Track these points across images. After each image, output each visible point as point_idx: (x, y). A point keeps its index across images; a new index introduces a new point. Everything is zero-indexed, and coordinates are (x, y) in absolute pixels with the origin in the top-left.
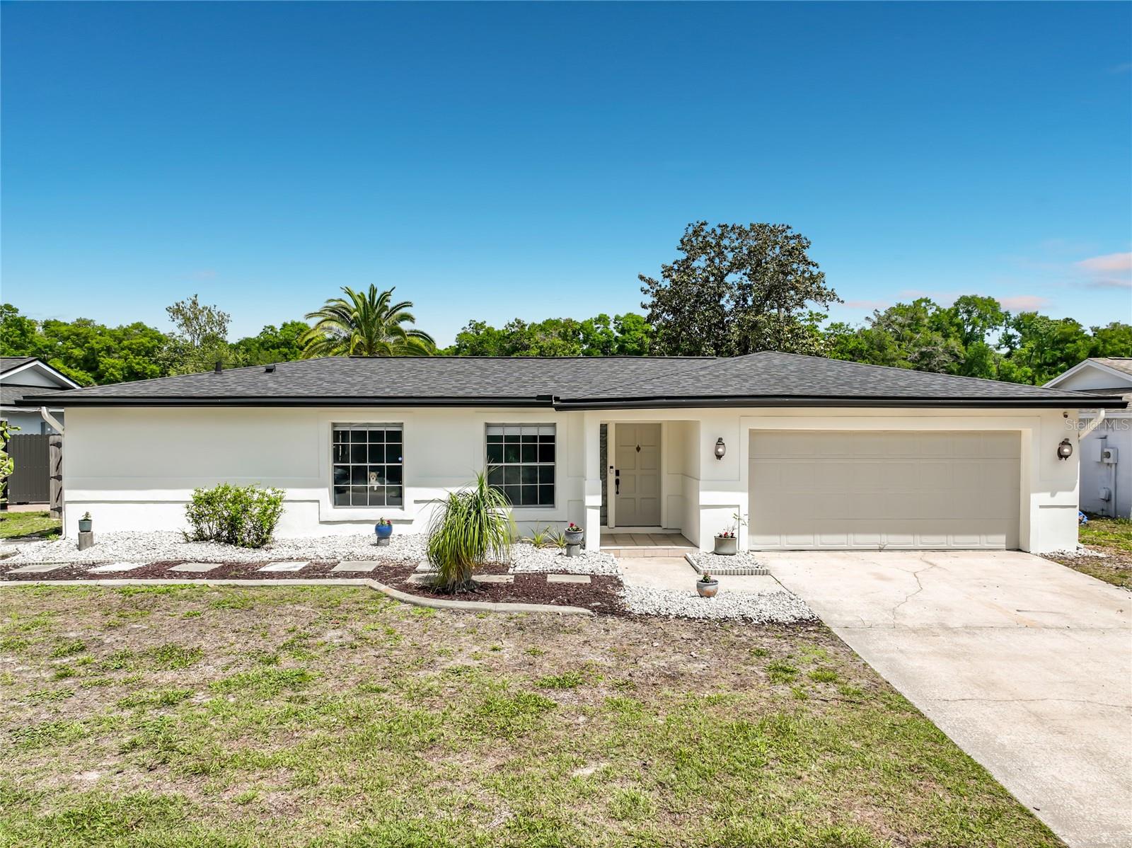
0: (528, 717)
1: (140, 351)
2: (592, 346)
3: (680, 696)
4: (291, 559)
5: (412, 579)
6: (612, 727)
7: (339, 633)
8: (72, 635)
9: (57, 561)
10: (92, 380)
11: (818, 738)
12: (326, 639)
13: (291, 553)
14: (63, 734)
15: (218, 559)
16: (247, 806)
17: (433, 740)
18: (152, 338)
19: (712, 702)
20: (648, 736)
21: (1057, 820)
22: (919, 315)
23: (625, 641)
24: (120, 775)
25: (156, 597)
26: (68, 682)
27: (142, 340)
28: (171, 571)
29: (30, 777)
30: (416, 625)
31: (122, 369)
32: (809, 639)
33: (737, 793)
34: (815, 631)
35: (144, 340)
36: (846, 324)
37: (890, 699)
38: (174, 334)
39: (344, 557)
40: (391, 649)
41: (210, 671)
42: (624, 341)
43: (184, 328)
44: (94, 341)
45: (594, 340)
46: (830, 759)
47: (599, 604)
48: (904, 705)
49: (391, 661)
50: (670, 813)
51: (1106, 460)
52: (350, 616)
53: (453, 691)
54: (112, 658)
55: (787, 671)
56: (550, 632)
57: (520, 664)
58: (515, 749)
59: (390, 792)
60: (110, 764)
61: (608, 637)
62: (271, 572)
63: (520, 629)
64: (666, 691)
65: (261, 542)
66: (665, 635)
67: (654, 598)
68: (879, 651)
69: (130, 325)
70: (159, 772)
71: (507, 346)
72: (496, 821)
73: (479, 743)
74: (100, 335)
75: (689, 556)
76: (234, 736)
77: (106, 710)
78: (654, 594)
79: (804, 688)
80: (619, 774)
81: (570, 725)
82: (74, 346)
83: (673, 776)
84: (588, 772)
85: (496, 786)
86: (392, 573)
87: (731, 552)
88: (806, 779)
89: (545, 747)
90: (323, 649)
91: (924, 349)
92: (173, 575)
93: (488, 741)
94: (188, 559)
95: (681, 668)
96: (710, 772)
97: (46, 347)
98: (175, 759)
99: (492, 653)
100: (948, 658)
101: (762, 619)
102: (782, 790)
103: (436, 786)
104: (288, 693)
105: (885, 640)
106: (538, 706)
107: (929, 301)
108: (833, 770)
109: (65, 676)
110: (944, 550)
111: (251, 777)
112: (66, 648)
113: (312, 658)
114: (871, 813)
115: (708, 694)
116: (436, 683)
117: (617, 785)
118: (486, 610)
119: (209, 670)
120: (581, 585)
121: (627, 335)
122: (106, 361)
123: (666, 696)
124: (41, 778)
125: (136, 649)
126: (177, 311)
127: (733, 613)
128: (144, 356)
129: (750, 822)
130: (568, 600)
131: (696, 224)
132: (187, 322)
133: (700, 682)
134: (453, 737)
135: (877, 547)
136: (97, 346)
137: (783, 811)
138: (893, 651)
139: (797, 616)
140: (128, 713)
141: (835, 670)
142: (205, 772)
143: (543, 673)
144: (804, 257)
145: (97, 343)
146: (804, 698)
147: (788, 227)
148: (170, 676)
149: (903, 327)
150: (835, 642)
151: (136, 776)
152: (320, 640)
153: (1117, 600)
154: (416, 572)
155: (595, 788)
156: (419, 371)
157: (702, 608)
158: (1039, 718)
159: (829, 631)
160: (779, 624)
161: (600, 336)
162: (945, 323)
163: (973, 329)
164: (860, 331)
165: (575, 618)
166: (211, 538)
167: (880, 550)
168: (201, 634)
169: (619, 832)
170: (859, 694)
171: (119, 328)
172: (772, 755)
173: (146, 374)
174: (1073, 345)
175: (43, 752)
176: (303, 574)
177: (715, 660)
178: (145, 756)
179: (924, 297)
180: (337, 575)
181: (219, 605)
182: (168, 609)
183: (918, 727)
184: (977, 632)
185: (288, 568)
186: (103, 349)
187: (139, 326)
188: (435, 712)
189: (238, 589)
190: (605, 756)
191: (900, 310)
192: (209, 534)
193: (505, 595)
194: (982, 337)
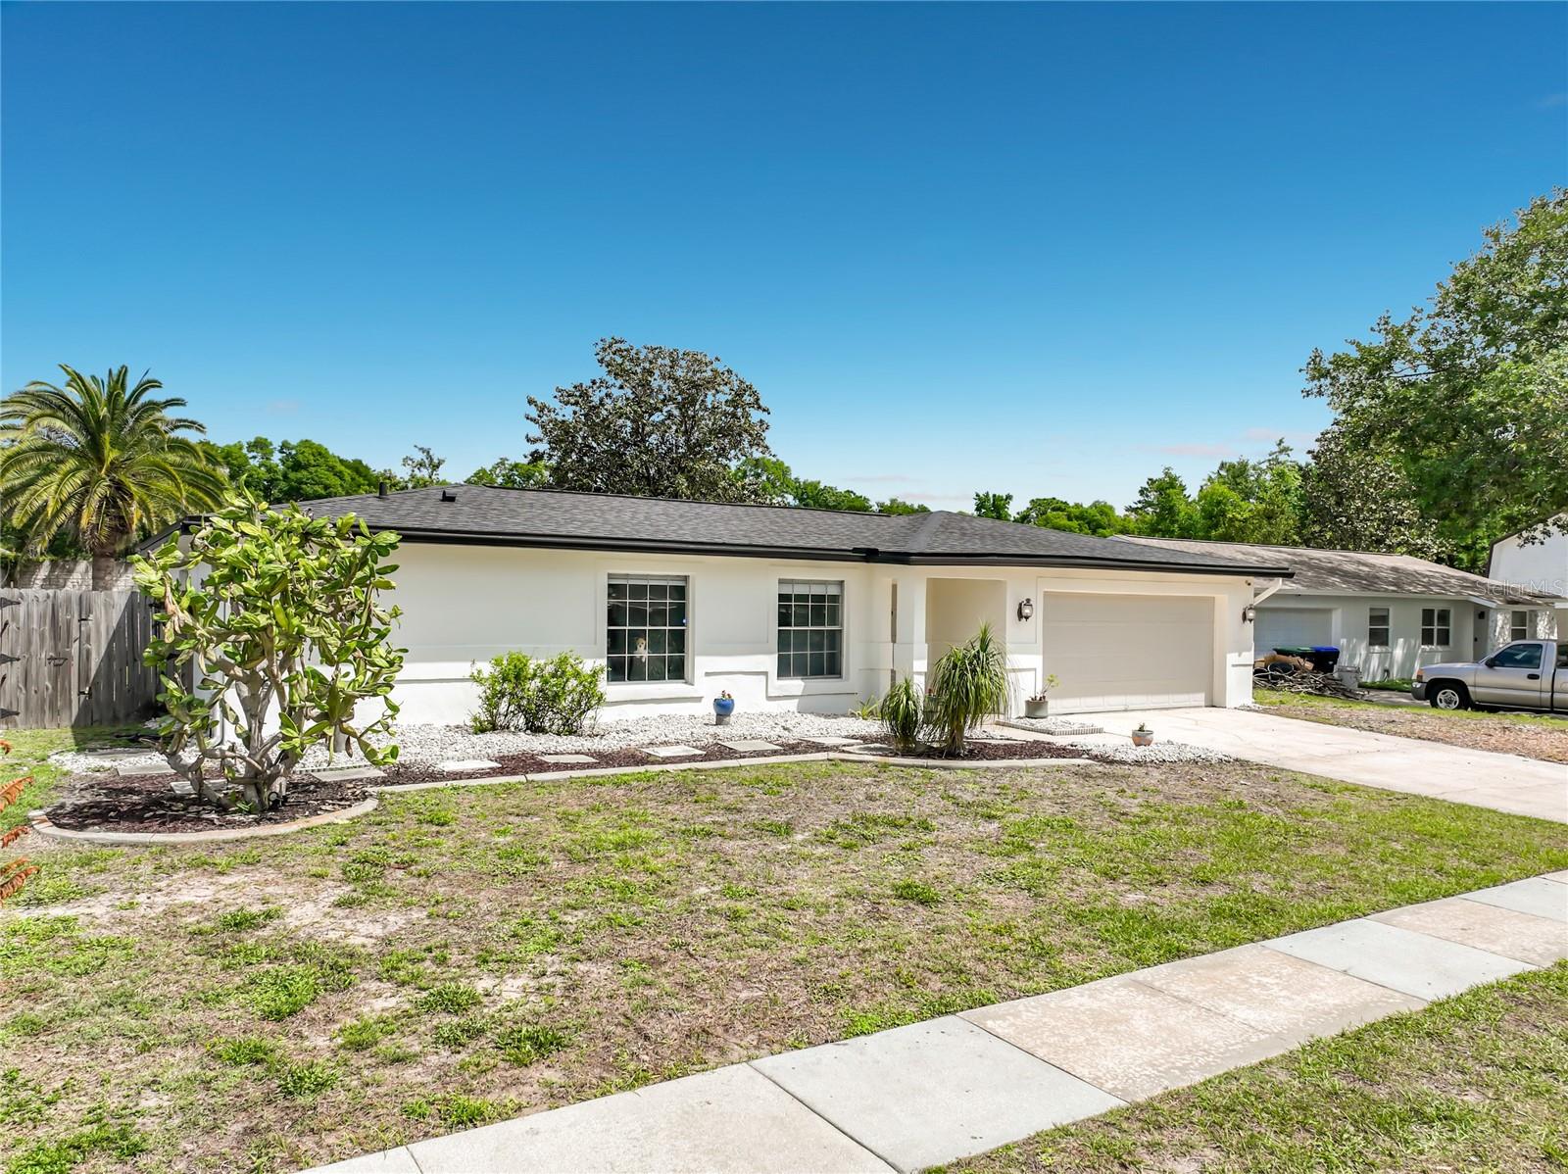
185: (684, 751)
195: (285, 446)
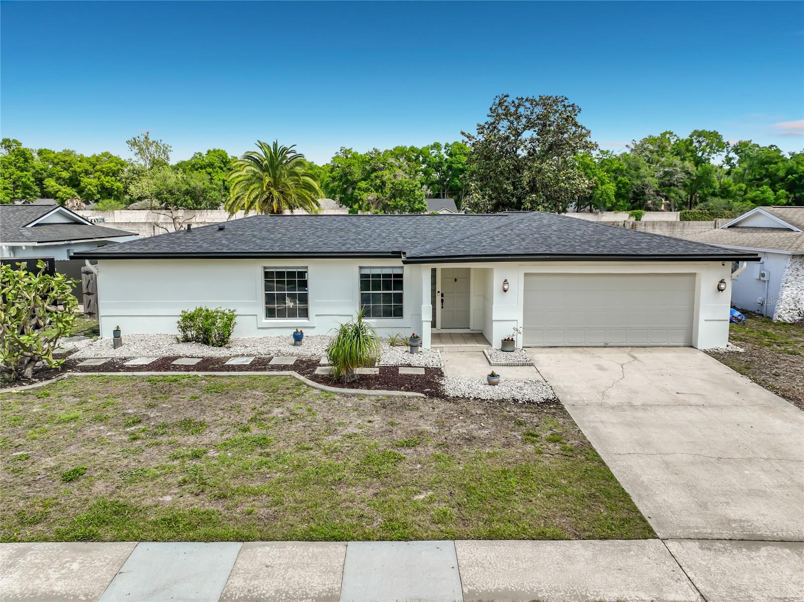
0: (390, 465)
1: (109, 173)
2: (429, 166)
3: (472, 451)
4: (243, 355)
5: (319, 371)
6: (434, 471)
7: (280, 410)
8: (130, 411)
9: (103, 357)
10: (76, 194)
11: (544, 478)
12: (274, 414)
13: (242, 351)
14: (147, 475)
15: (200, 355)
16: (250, 516)
17: (340, 479)
18: (117, 163)
19: (490, 456)
20: (454, 477)
21: (659, 524)
22: (664, 144)
23: (444, 416)
24: (182, 498)
25: (170, 384)
26: (138, 442)
27: (109, 165)
28: (173, 365)
29: (137, 499)
30: (324, 405)
31: (97, 186)
32: (550, 413)
33: (497, 509)
34: (554, 408)
35: (112, 165)
36: (611, 151)
37: (588, 453)
38: (131, 160)
39: (275, 354)
40: (311, 422)
41: (214, 436)
42: (452, 163)
43: (139, 156)
44: (76, 166)
45: (430, 162)
46: (549, 491)
47: (429, 390)
48: (595, 457)
49: (313, 430)
50: (463, 520)
51: (762, 278)
52: (285, 398)
53: (349, 449)
54: (157, 427)
55: (533, 436)
56: (401, 409)
57: (384, 431)
58: (383, 484)
59: (321, 509)
60: (176, 491)
61: (434, 413)
62: (233, 365)
63: (384, 408)
64: (465, 449)
65: (223, 341)
66: (467, 411)
67: (462, 386)
68: (589, 422)
69: (100, 154)
70: (201, 497)
71: (368, 168)
72: (375, 524)
73: (365, 481)
74: (80, 161)
75: (486, 351)
76: (235, 477)
77: (164, 460)
78: (462, 383)
79: (542, 447)
80: (437, 499)
81: (412, 470)
82: (62, 170)
83: (465, 500)
84: (422, 497)
85: (374, 505)
86: (306, 366)
87: (511, 350)
88: (534, 502)
89: (399, 483)
90: (273, 422)
91: (666, 170)
92: (176, 368)
93: (369, 479)
94: (182, 355)
95: (475, 434)
96: (484, 497)
97: (42, 170)
98: (208, 490)
99: (369, 424)
100: (627, 426)
101: (524, 400)
102: (521, 508)
103: (344, 505)
104: (259, 450)
105: (594, 414)
106: (395, 458)
107: (672, 133)
108: (549, 497)
109: (135, 439)
110: (645, 347)
111: (249, 500)
112: (130, 421)
113: (268, 428)
114: (564, 521)
115: (488, 450)
116: (339, 444)
117: (436, 504)
118: (363, 395)
119: (212, 436)
120: (419, 375)
121: (454, 158)
122: (85, 181)
123: (465, 452)
124: (144, 499)
125: (169, 421)
126: (134, 143)
127: (507, 396)
128: (111, 177)
129: (502, 525)
130: (411, 387)
131: (501, 96)
132: (141, 151)
133: (484, 442)
134: (351, 478)
135: (603, 344)
136: (78, 170)
137: (520, 519)
138: (597, 422)
139: (545, 397)
140: (176, 462)
141: (562, 434)
142: (225, 497)
143: (397, 437)
144: (575, 122)
145: (78, 167)
146: (540, 453)
147: (566, 99)
148: (192, 439)
149: (653, 153)
150: (564, 416)
151: (190, 499)
152: (270, 416)
153: (738, 386)
154: (320, 366)
155: (425, 506)
156: (316, 228)
157: (489, 393)
158: (667, 464)
159: (562, 408)
160: (534, 403)
161: (434, 159)
162: (683, 149)
163: (703, 154)
164: (622, 155)
165: (416, 400)
166: (193, 341)
167: (605, 347)
168: (203, 412)
169: (436, 530)
170: (571, 450)
171: (93, 156)
172: (519, 488)
173: (114, 189)
174: (775, 166)
175: (140, 485)
176: (253, 367)
177: (494, 428)
178: (192, 486)
179: (668, 131)
180: (273, 368)
181: (208, 390)
182: (179, 393)
183: (600, 471)
184: (649, 408)
185: (243, 362)
186: (82, 172)
187: (107, 155)
188: (339, 462)
189: (216, 378)
190: (430, 488)
191: (651, 140)
192: (190, 337)
193: (374, 384)
194: (709, 159)
195: (447, 145)
